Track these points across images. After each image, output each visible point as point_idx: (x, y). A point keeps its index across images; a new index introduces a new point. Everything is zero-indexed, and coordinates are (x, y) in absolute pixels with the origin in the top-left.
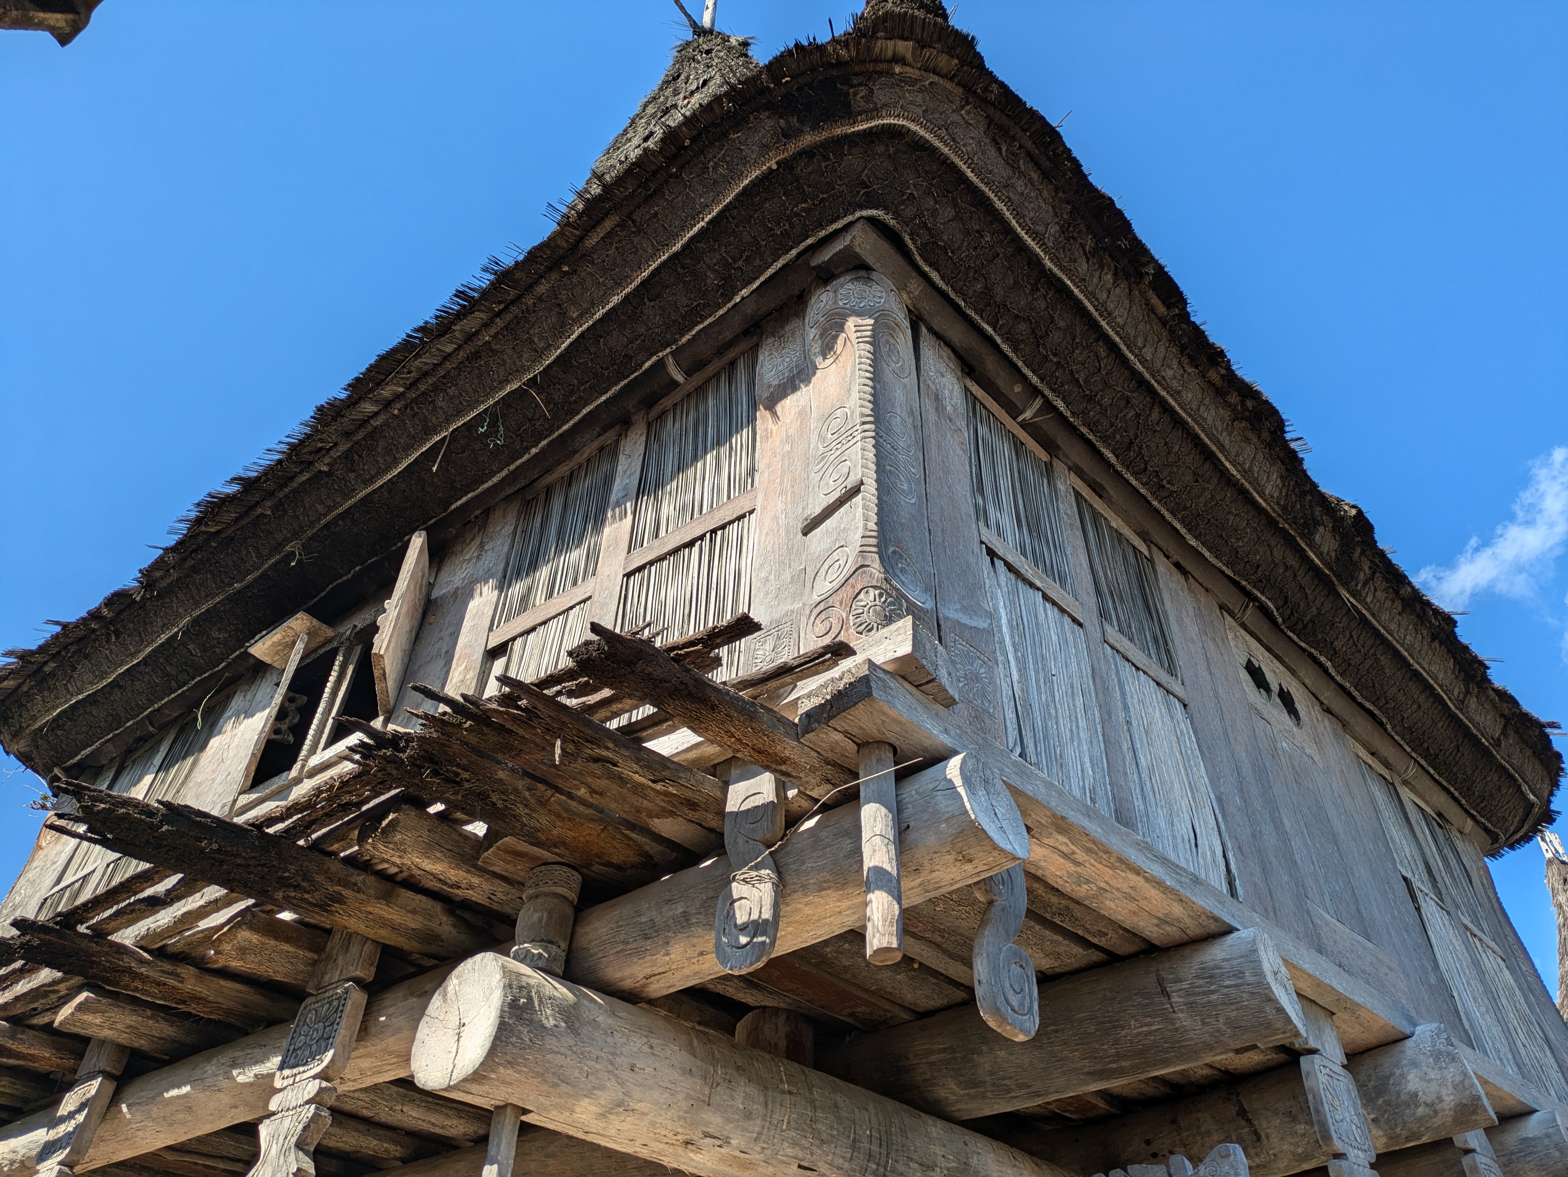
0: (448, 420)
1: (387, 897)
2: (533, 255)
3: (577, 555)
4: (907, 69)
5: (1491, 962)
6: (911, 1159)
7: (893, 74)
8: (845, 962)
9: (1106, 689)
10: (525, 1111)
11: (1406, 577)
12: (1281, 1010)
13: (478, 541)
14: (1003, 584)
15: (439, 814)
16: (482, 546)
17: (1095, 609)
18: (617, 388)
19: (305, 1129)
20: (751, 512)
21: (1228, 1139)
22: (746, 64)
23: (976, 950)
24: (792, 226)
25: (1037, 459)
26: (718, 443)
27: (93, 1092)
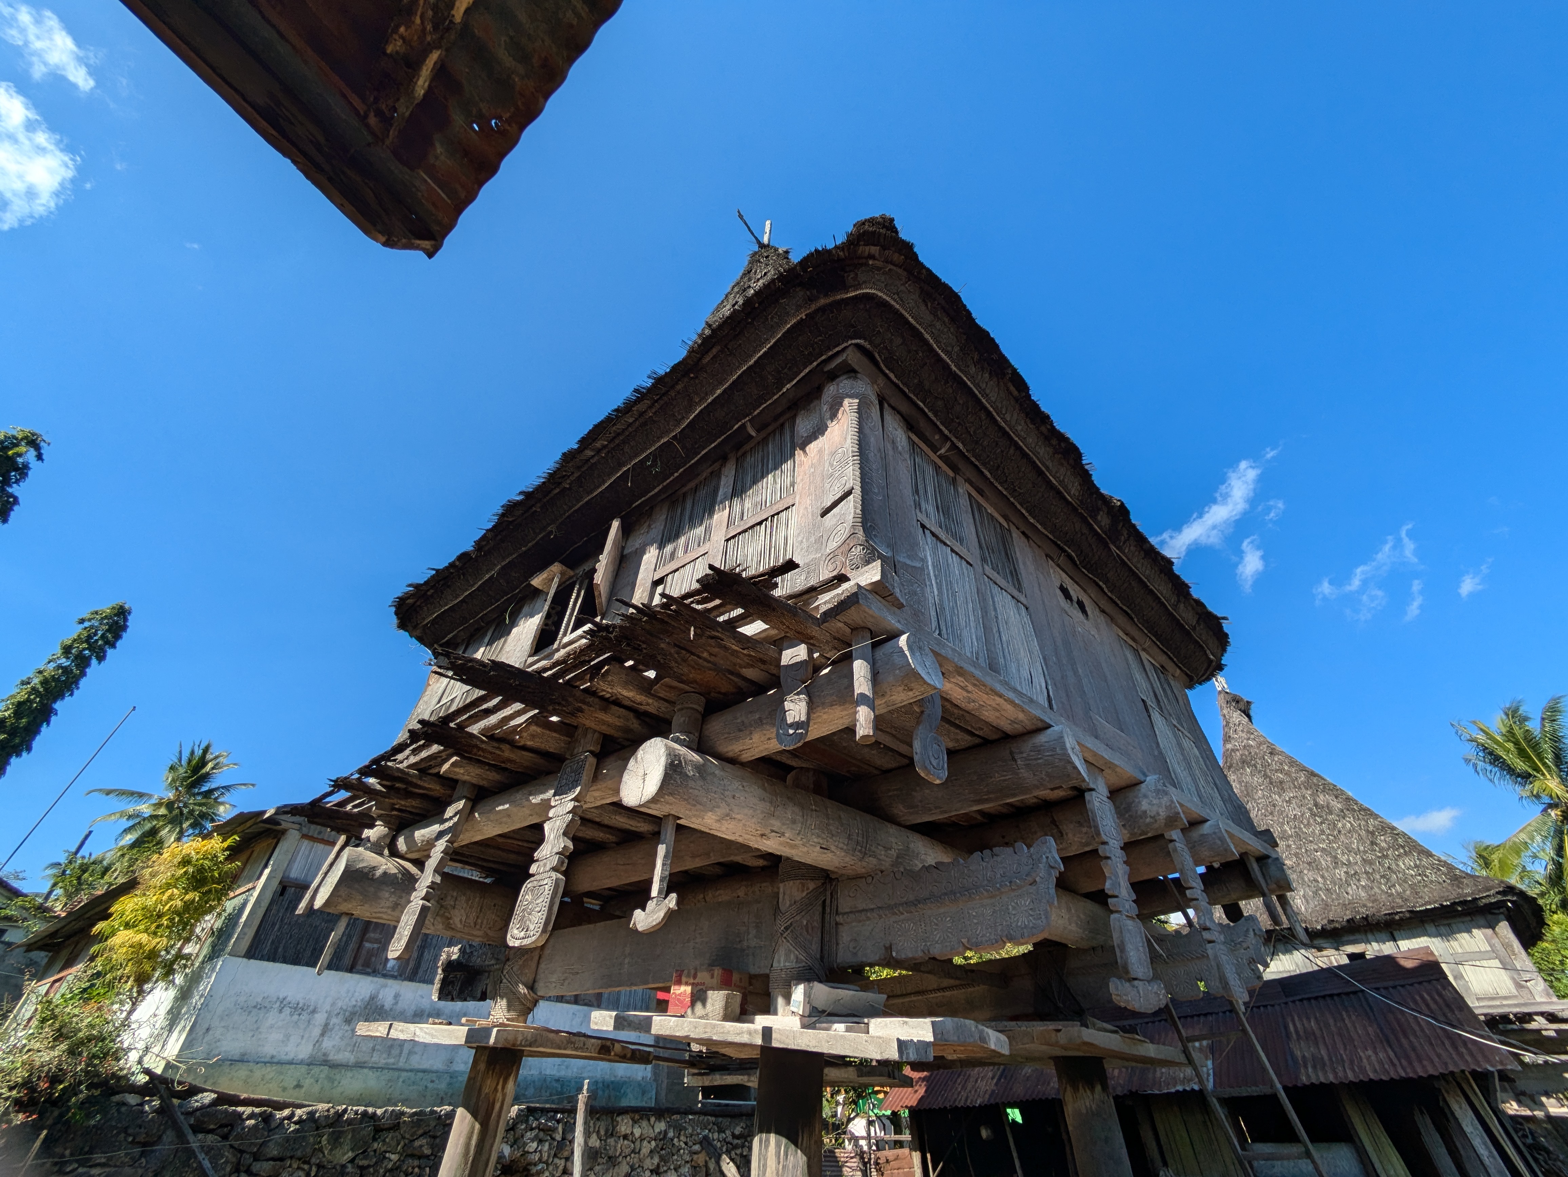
0: (631, 459)
1: (605, 710)
2: (675, 368)
3: (699, 531)
4: (876, 262)
5: (1187, 744)
6: (879, 844)
7: (869, 265)
8: (845, 744)
9: (985, 600)
10: (679, 818)
11: (1146, 539)
12: (1075, 768)
13: (647, 524)
14: (929, 543)
15: (630, 666)
16: (649, 526)
17: (979, 556)
18: (720, 440)
19: (567, 826)
20: (793, 505)
21: (1046, 835)
22: (787, 263)
23: (914, 736)
24: (814, 349)
25: (947, 475)
26: (776, 469)
27: (461, 807)
